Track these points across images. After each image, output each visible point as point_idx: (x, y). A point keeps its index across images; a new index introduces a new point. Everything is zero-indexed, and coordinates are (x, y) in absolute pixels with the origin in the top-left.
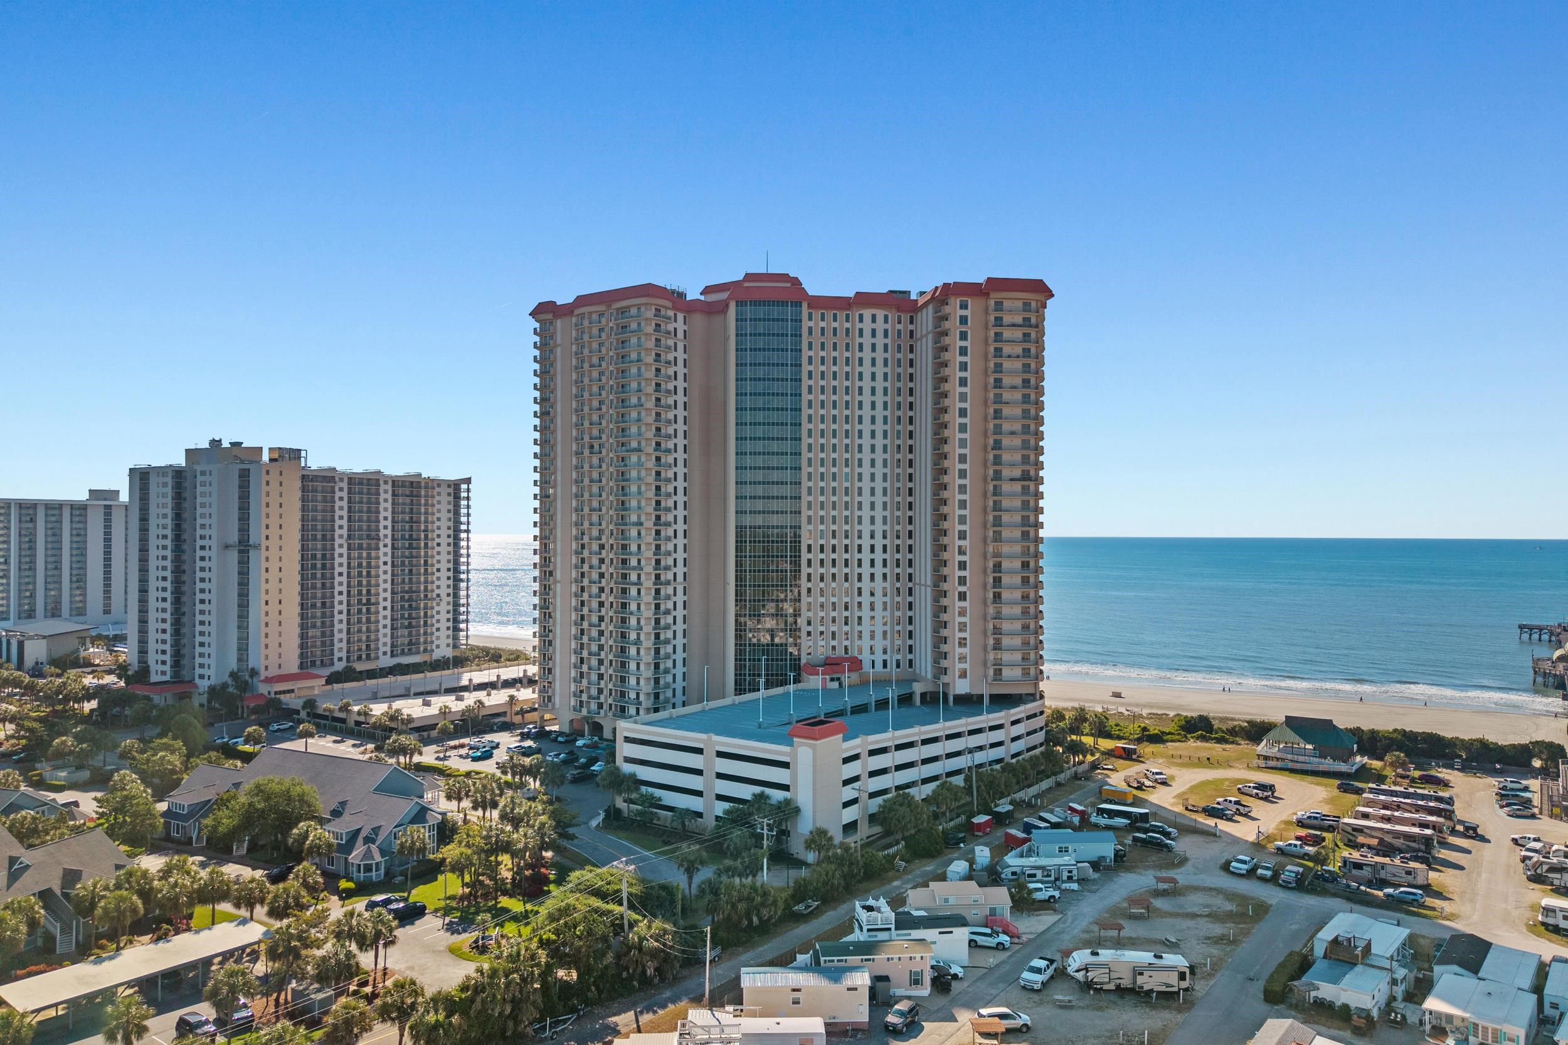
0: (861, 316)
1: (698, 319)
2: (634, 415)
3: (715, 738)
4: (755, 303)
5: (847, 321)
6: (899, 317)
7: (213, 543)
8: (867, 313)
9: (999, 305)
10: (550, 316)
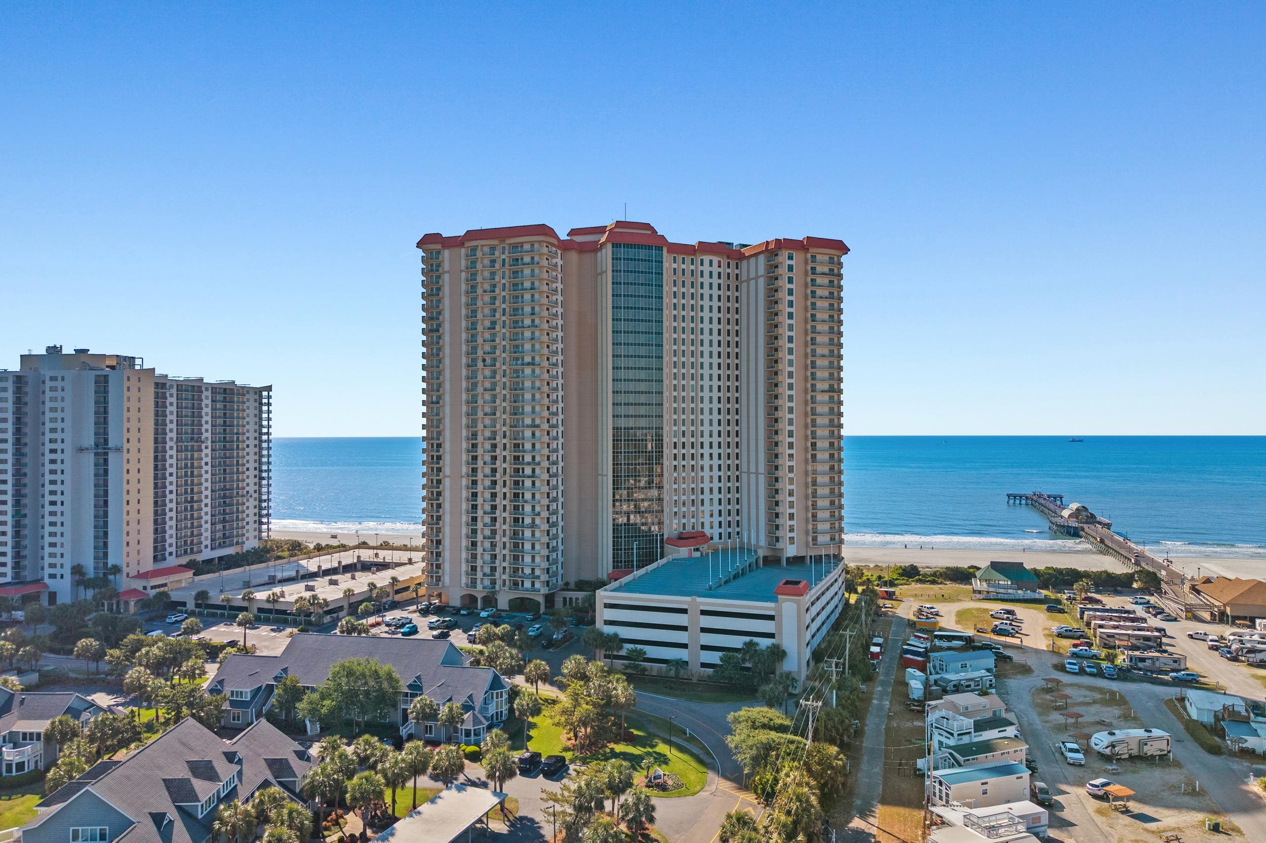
0: (702, 260)
1: (573, 256)
2: (527, 334)
3: (699, 600)
4: (627, 246)
5: (692, 264)
6: (729, 264)
7: (68, 446)
8: (707, 259)
9: (813, 257)
10: (439, 247)
